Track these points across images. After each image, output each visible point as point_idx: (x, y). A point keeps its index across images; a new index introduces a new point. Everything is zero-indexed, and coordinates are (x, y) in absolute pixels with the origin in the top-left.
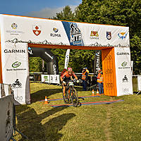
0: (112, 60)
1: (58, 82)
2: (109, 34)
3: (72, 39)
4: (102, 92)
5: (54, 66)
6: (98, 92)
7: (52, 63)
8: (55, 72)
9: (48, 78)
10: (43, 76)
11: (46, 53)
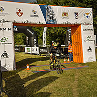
1: (38, 53)
3: (48, 19)
4: (72, 60)
5: (35, 40)
6: (68, 60)
7: (33, 38)
8: (35, 44)
9: (30, 49)
10: (26, 48)
11: (28, 30)
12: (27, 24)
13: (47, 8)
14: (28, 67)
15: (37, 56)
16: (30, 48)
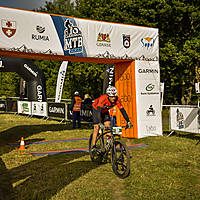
0: (131, 79)
1: (45, 114)
2: (126, 38)
5: (39, 88)
7: (35, 83)
8: (40, 97)
10: (20, 103)
11: (25, 66)
12: (24, 52)
13: (68, 23)
14: (22, 143)
16: (29, 103)
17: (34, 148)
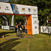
1: (9, 29)
2: (29, 9)
3: (14, 11)
6: (25, 33)
7: (6, 21)
11: (4, 17)
12: (3, 13)
13: (14, 5)
14: (3, 37)
15: (8, 31)
16: (5, 26)
17: (6, 38)
